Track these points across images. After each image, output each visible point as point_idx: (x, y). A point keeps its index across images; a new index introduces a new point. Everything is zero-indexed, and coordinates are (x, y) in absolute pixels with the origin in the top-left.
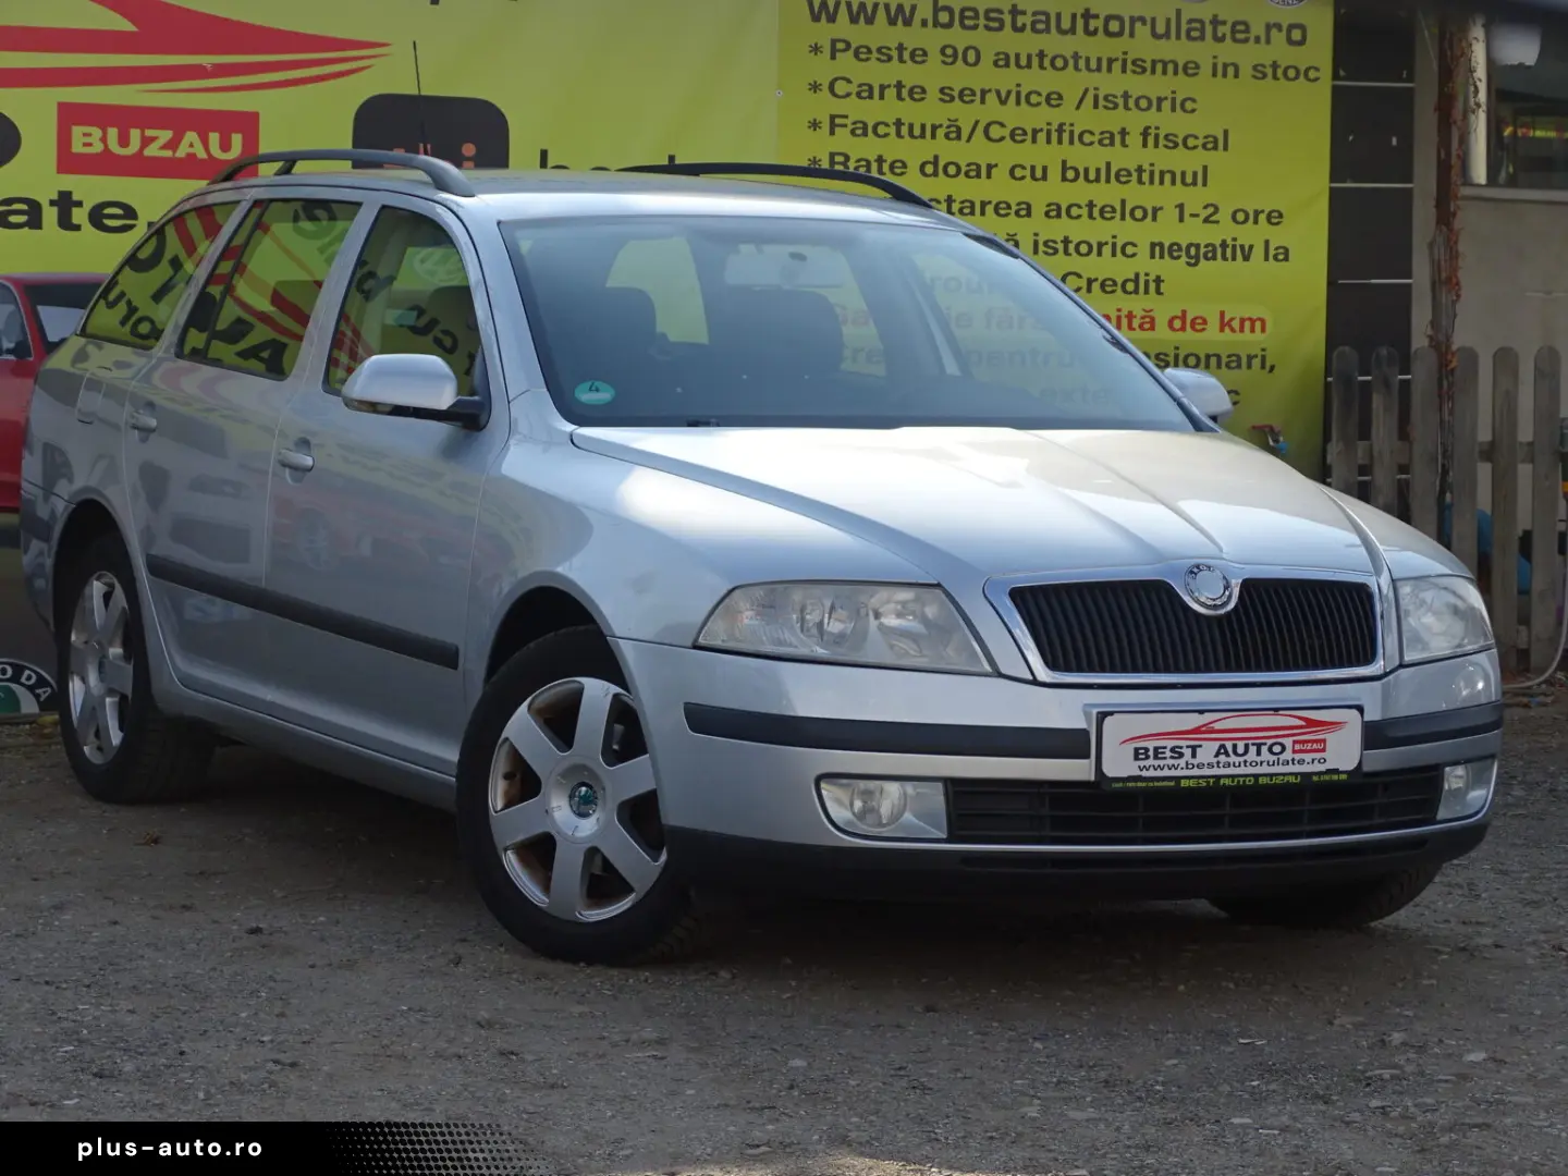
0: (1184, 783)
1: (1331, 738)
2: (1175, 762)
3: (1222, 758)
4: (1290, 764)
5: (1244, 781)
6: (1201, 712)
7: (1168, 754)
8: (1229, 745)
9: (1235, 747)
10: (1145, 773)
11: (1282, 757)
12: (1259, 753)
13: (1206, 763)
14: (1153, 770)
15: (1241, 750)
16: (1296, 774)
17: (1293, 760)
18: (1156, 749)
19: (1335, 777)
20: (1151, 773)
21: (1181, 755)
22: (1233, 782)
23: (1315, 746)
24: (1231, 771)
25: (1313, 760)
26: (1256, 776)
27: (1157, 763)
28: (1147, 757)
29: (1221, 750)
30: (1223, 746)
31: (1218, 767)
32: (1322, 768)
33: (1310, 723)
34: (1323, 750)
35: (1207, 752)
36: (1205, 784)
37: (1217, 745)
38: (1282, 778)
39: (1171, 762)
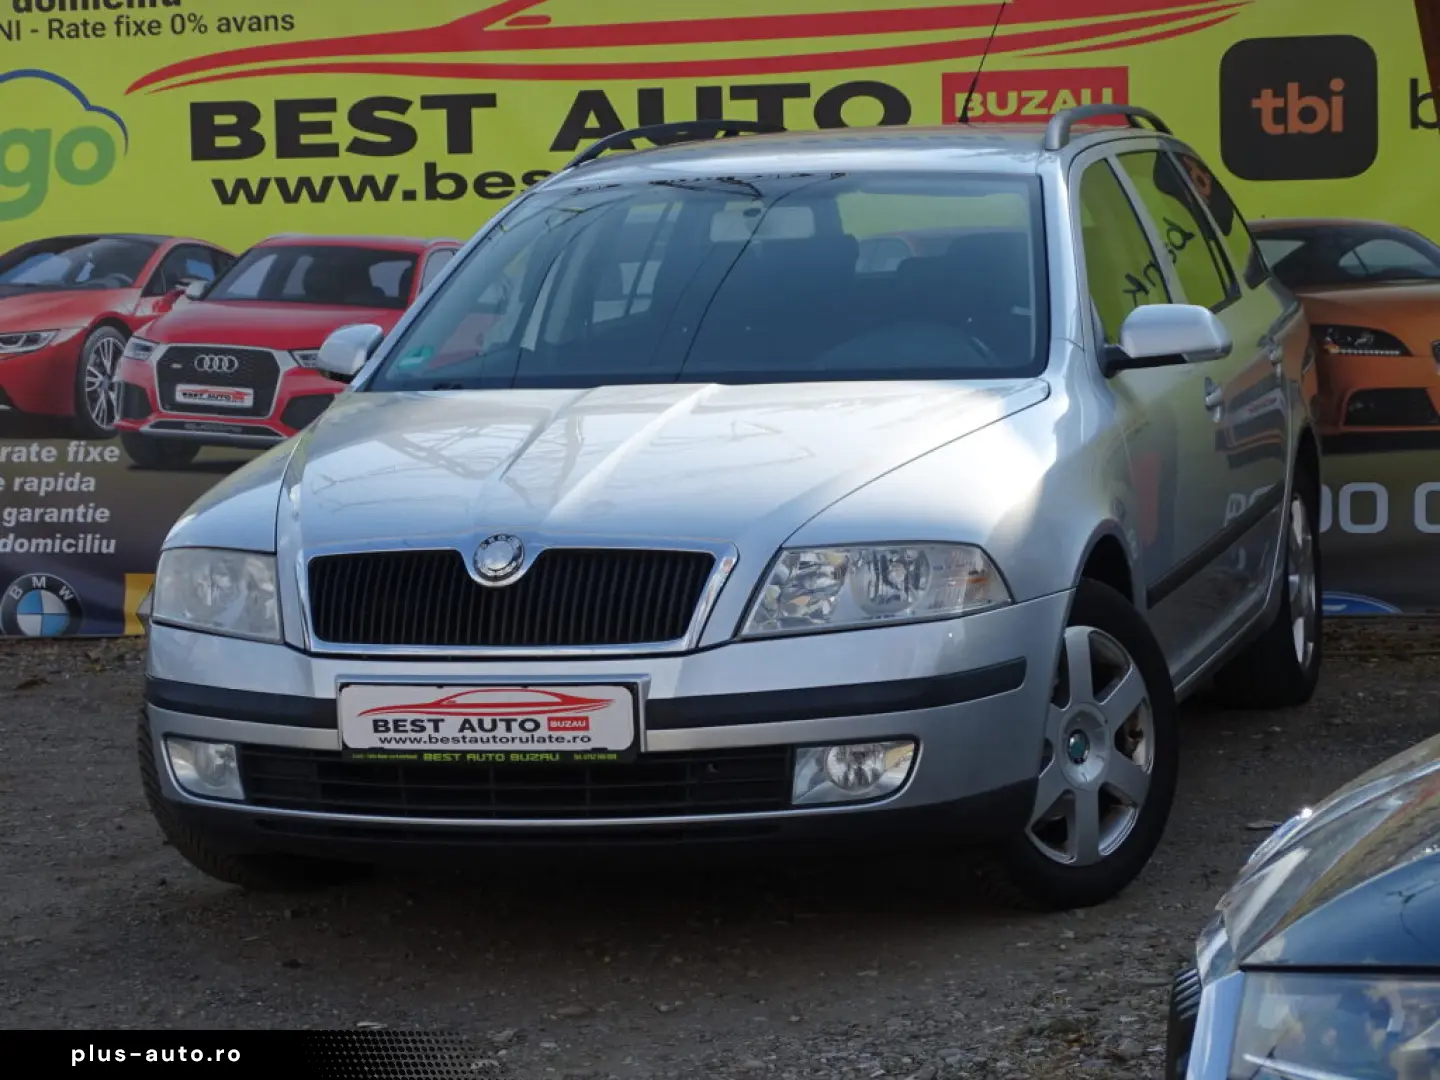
0: (427, 757)
1: (595, 716)
2: (418, 735)
3: (468, 733)
4: (545, 741)
5: (494, 758)
6: (440, 686)
7: (409, 727)
8: (474, 721)
9: (481, 722)
10: (386, 746)
11: (537, 734)
12: (509, 729)
13: (449, 737)
14: (394, 742)
15: (488, 724)
16: (554, 753)
17: (550, 737)
18: (396, 722)
19: (602, 757)
20: (393, 746)
21: (423, 729)
22: (481, 757)
23: (575, 724)
24: (479, 746)
25: (574, 739)
26: (507, 753)
27: (398, 736)
28: (388, 730)
29: (466, 725)
30: (467, 721)
31: (465, 742)
32: (588, 746)
33: (567, 700)
34: (586, 728)
35: (451, 726)
36: (449, 759)
37: (461, 719)
38: (537, 755)
39: (413, 735)
